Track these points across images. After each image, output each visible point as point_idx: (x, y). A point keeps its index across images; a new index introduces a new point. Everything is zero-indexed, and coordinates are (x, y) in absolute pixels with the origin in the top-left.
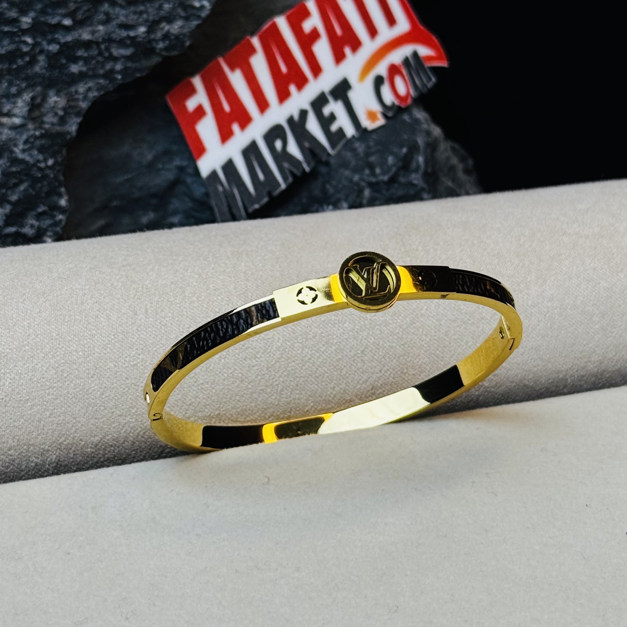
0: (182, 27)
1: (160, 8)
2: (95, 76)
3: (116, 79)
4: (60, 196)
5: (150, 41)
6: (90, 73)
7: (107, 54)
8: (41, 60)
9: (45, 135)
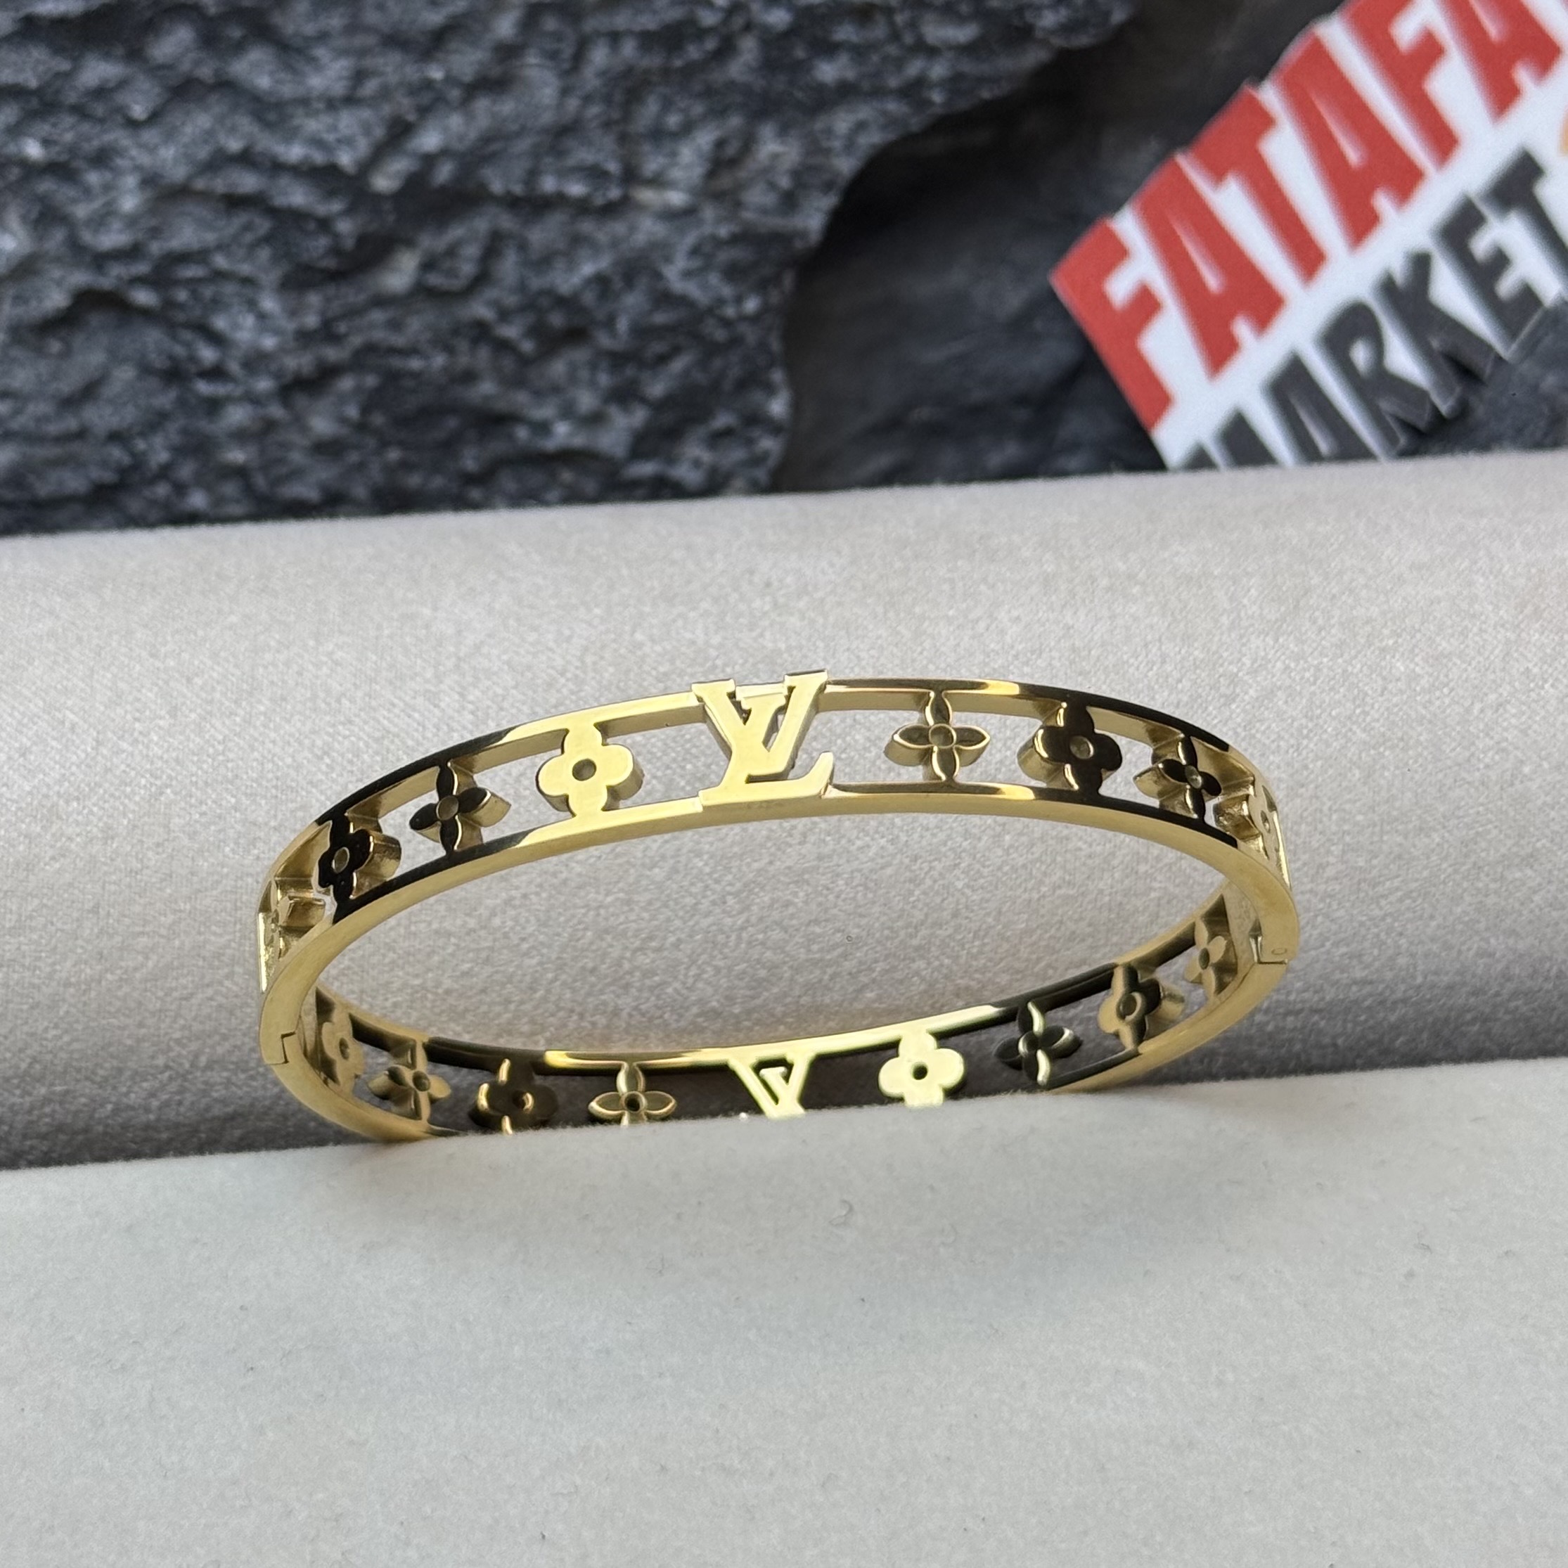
2: (878, 92)
3: (930, 103)
4: (770, 390)
5: (1018, 12)
6: (866, 85)
7: (909, 39)
8: (749, 49)
9: (742, 238)
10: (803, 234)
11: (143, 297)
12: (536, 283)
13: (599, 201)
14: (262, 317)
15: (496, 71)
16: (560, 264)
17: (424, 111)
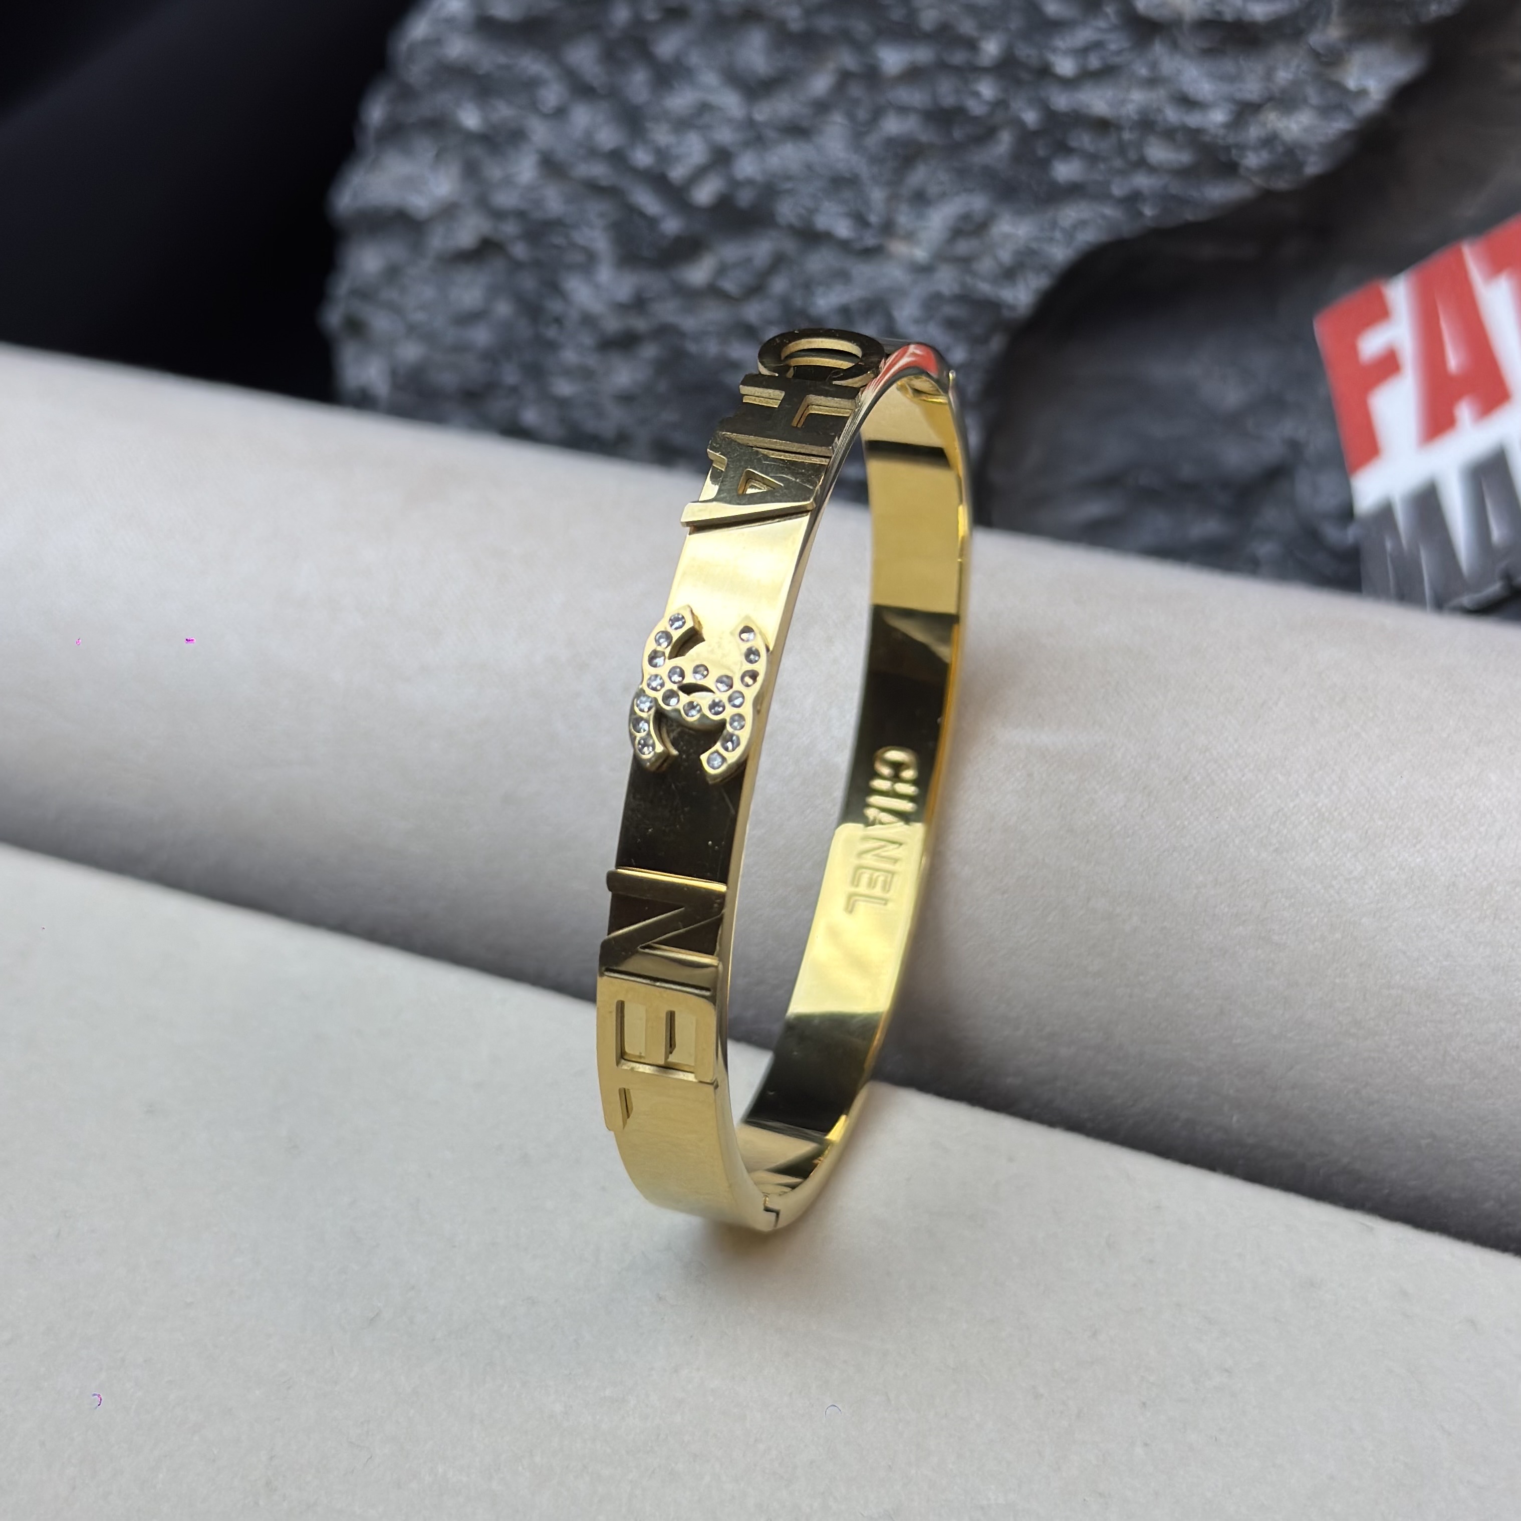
0: (1306, 130)
1: (1269, 76)
2: (1101, 197)
3: (1140, 214)
5: (1228, 149)
6: (1091, 188)
7: (1133, 155)
8: (1005, 142)
9: (965, 298)
10: (1012, 308)
11: (520, 250)
12: (798, 303)
13: (858, 246)
14: (597, 287)
15: (805, 124)
16: (820, 290)
17: (747, 144)
